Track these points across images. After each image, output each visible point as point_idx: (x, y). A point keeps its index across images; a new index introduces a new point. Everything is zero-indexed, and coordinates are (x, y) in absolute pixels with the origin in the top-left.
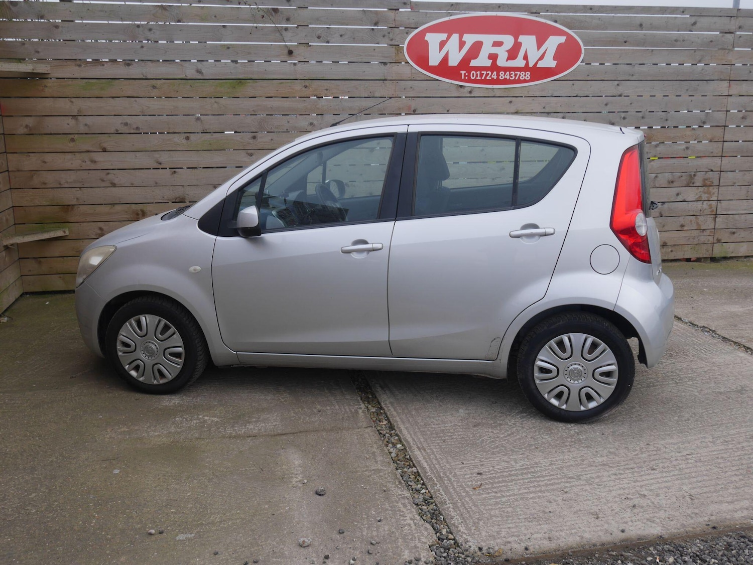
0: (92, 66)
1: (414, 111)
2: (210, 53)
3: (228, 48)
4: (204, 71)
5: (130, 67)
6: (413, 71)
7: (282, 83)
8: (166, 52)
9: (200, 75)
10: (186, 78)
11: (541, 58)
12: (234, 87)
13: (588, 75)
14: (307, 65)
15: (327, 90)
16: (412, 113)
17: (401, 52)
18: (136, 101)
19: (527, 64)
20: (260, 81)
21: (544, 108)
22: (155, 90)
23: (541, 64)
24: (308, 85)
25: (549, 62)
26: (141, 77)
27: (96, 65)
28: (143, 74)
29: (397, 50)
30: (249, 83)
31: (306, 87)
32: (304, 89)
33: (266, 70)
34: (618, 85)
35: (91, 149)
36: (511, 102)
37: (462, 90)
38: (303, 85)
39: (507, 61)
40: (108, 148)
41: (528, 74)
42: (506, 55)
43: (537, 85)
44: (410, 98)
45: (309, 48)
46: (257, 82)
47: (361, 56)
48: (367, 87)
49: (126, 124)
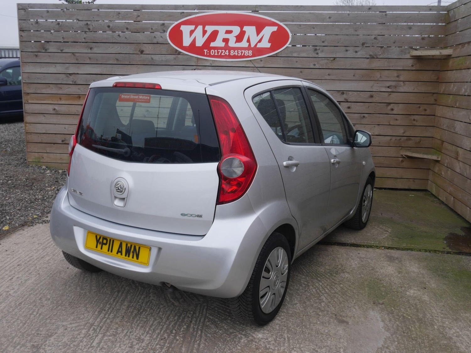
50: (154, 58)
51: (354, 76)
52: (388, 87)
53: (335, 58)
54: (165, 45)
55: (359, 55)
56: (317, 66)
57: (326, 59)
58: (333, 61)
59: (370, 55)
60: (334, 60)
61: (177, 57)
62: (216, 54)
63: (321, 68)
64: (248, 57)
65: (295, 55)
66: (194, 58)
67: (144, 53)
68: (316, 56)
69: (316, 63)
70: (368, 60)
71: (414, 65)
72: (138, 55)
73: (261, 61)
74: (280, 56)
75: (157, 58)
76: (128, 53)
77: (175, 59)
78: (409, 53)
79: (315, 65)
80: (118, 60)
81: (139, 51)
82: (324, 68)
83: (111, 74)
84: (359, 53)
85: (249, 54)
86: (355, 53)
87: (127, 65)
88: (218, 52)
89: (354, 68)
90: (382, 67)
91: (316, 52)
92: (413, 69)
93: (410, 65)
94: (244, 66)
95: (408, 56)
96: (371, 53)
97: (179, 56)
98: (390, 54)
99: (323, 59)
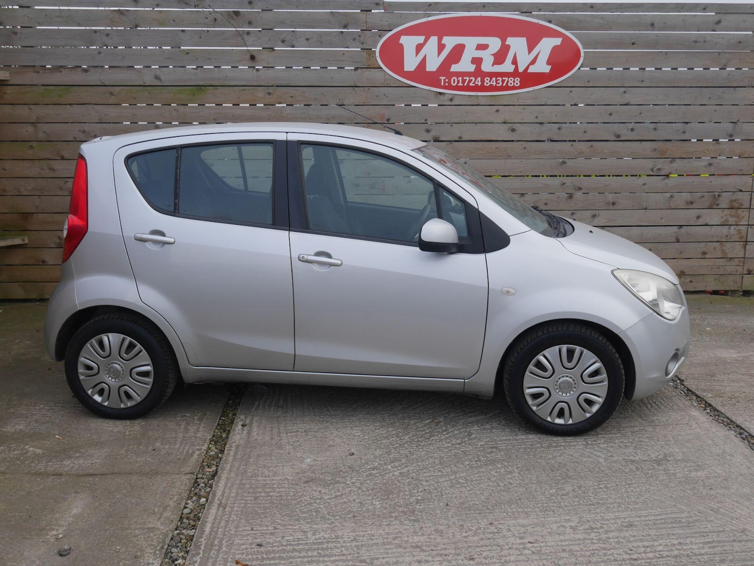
0: (51, 72)
1: (388, 120)
2: (168, 59)
3: (188, 53)
4: (162, 77)
5: (88, 74)
6: (387, 77)
7: (244, 90)
8: (124, 58)
9: (159, 81)
10: (144, 84)
11: (533, 62)
12: (194, 95)
13: (588, 81)
14: (271, 70)
15: (292, 97)
16: (386, 122)
17: (373, 57)
18: (94, 108)
19: (516, 69)
20: (221, 87)
21: (536, 117)
22: (113, 97)
23: (532, 69)
24: (271, 91)
25: (542, 67)
26: (99, 83)
27: (53, 72)
28: (100, 81)
29: (369, 55)
30: (210, 89)
31: (269, 94)
32: (267, 96)
33: (227, 76)
34: (625, 92)
35: (49, 156)
36: (497, 111)
37: (441, 97)
38: (267, 92)
39: (493, 65)
40: (66, 156)
41: (517, 80)
42: (492, 58)
43: (528, 92)
44: (384, 106)
45: (273, 52)
46: (217, 89)
47: (329, 61)
48: (336, 94)
49: (84, 132)
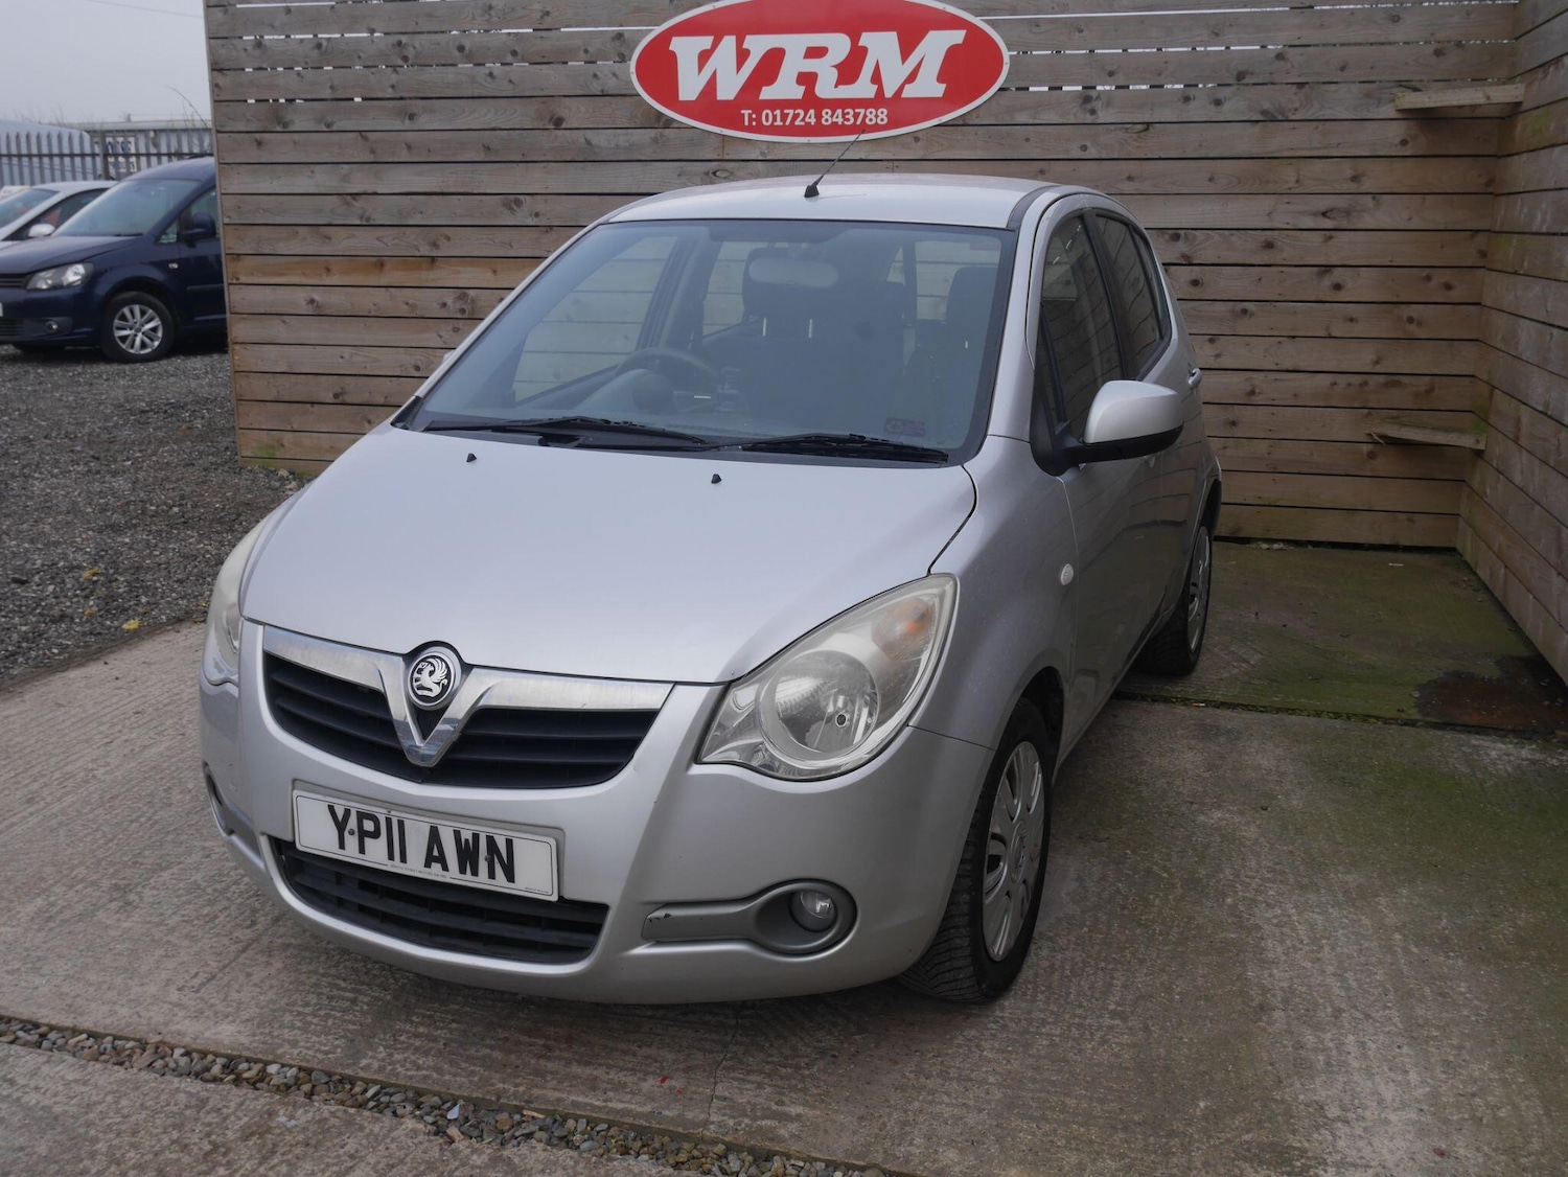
50: (594, 141)
51: (1211, 180)
52: (1324, 214)
53: (1148, 124)
54: (627, 99)
55: (1226, 112)
56: (1092, 152)
57: (1121, 129)
58: (1142, 134)
59: (1264, 112)
60: (1147, 129)
61: (662, 135)
62: (779, 123)
63: (1104, 156)
64: (877, 128)
65: (1022, 118)
66: (713, 136)
67: (564, 126)
68: (1089, 118)
69: (1088, 144)
70: (1257, 128)
71: (1409, 139)
72: (545, 133)
73: (917, 139)
74: (975, 123)
75: (601, 139)
76: (517, 127)
77: (655, 140)
78: (1394, 101)
79: (1084, 148)
80: (489, 149)
81: (550, 120)
82: (1116, 157)
83: (470, 191)
84: (1226, 107)
85: (879, 119)
86: (1213, 107)
87: (515, 165)
88: (784, 117)
89: (1211, 156)
90: (1301, 149)
91: (1089, 106)
92: (1406, 154)
93: (1397, 140)
94: (863, 158)
95: (1388, 111)
96: (1267, 106)
97: (667, 131)
98: (1329, 108)
99: (1112, 127)
